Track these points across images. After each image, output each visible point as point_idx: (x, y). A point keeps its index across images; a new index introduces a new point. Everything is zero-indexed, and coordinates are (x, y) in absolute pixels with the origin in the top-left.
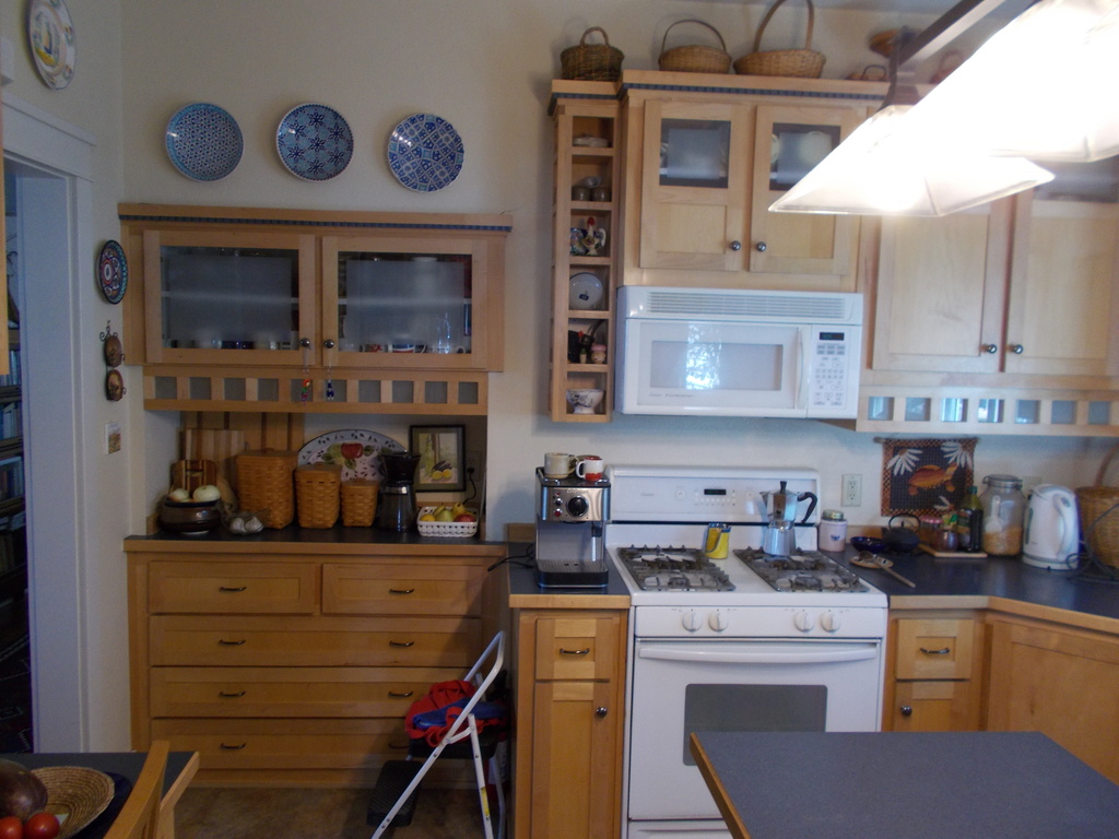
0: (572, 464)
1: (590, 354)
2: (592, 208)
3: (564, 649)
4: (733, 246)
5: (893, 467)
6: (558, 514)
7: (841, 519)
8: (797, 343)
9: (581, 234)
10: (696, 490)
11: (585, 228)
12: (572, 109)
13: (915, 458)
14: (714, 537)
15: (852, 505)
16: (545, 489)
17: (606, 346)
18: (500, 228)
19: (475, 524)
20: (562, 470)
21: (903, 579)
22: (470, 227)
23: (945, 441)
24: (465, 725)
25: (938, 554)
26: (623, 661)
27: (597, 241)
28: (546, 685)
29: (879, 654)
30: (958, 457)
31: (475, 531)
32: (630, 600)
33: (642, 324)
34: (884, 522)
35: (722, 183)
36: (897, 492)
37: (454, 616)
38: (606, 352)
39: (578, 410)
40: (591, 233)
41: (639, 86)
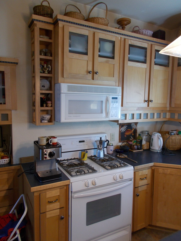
0: (48, 140)
1: (47, 104)
2: (46, 58)
3: (50, 201)
4: (89, 72)
5: (121, 131)
6: (46, 158)
7: (112, 145)
8: (107, 100)
9: (42, 67)
10: (77, 142)
11: (43, 65)
12: (39, 25)
13: (126, 128)
14: (83, 154)
15: (113, 141)
16: (41, 150)
17: (52, 102)
18: (14, 63)
19: (9, 159)
20: (44, 142)
21: (135, 161)
22: (3, 62)
23: (132, 123)
24: (15, 234)
25: (134, 151)
26: (67, 200)
27: (48, 69)
28: (44, 214)
29: (132, 182)
30: (134, 127)
31: (9, 161)
32: (70, 181)
33: (65, 95)
34: (120, 144)
35: (86, 54)
36: (122, 137)
37: (4, 190)
38: (52, 103)
39: (43, 121)
40: (45, 66)
41: (62, 20)
